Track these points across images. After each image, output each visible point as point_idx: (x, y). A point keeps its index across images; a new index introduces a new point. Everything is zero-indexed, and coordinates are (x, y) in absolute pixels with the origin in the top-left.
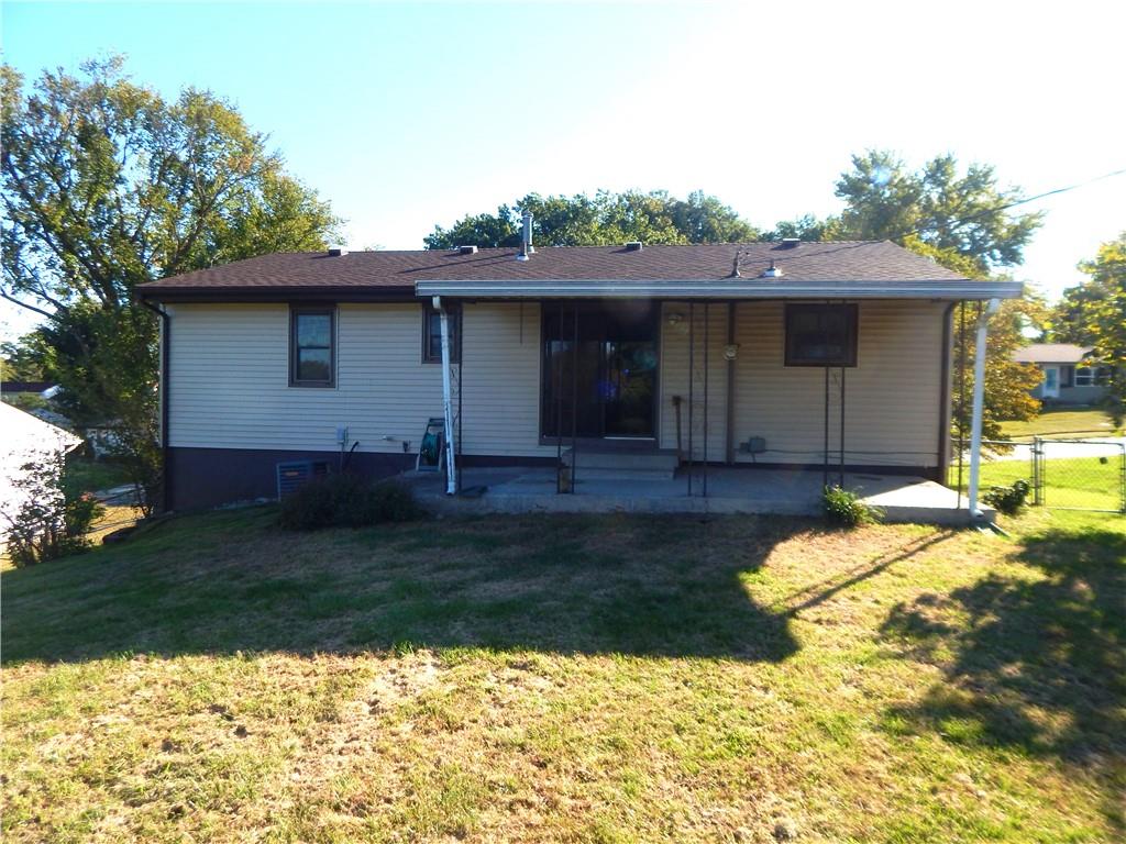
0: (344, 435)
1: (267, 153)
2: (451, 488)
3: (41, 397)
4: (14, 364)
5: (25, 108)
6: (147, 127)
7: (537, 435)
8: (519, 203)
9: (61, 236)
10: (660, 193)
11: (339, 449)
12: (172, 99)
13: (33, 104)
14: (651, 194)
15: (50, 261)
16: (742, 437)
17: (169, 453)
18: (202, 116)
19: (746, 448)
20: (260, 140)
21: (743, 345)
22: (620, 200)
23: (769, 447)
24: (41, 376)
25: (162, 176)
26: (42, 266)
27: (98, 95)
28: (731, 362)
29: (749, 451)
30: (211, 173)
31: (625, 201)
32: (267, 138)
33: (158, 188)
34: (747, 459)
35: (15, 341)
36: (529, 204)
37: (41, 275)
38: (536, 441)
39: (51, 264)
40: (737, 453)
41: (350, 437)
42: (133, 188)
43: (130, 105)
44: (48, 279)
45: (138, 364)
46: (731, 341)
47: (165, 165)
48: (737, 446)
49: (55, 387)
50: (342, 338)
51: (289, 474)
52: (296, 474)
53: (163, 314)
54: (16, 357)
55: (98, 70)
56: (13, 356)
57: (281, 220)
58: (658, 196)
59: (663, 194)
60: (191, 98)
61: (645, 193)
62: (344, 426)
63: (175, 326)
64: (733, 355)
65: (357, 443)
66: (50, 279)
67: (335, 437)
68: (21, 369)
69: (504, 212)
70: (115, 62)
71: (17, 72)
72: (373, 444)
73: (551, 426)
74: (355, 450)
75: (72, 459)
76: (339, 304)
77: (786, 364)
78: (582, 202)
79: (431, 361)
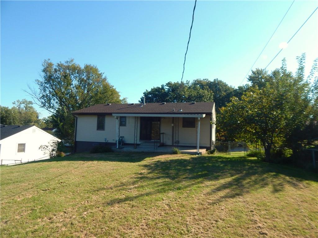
0: (106, 139)
1: (103, 77)
2: (117, 147)
3: (52, 132)
4: (46, 123)
5: (53, 70)
6: (78, 73)
8: (166, 84)
9: (60, 98)
10: (206, 80)
11: (105, 142)
12: (82, 67)
13: (55, 69)
14: (204, 80)
15: (57, 102)
17: (76, 142)
18: (90, 70)
21: (175, 124)
23: (180, 142)
24: (52, 126)
25: (80, 83)
26: (55, 103)
27: (68, 68)
28: (173, 127)
30: (91, 82)
32: (103, 74)
33: (80, 86)
35: (47, 118)
36: (169, 84)
37: (55, 105)
38: (139, 141)
39: (57, 103)
42: (74, 85)
43: (75, 69)
44: (56, 106)
45: (73, 125)
46: (173, 123)
47: (81, 81)
48: (174, 142)
49: (56, 129)
53: (76, 117)
54: (47, 121)
55: (68, 63)
56: (46, 121)
57: (105, 93)
60: (87, 67)
61: (202, 79)
62: (105, 138)
63: (78, 119)
64: (173, 125)
66: (57, 106)
68: (48, 125)
69: (163, 86)
70: (72, 61)
71: (53, 64)
72: (110, 141)
73: (141, 138)
74: (108, 142)
75: (59, 144)
77: (183, 127)
79: (121, 126)
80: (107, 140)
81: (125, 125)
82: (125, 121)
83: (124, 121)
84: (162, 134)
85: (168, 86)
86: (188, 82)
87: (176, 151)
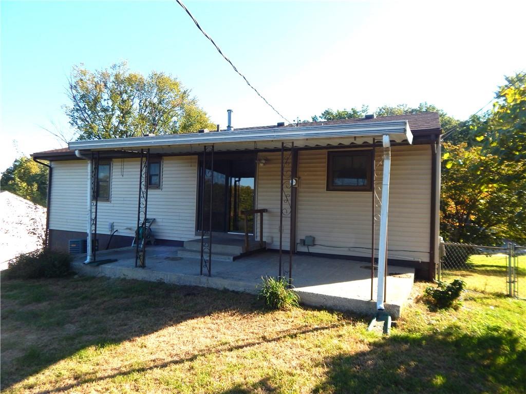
0: (112, 226)
1: (190, 98)
7: (194, 230)
8: (322, 114)
11: (109, 233)
16: (301, 235)
18: (161, 84)
19: (303, 242)
20: (187, 92)
21: (303, 178)
22: (380, 110)
23: (317, 243)
28: (295, 189)
29: (304, 245)
31: (383, 110)
34: (304, 249)
36: (327, 114)
38: (194, 233)
40: (298, 245)
41: (114, 228)
48: (298, 241)
50: (113, 177)
51: (72, 245)
52: (75, 245)
53: (50, 167)
55: (117, 68)
58: (402, 107)
59: (405, 106)
62: (112, 221)
63: (54, 171)
64: (295, 184)
65: (117, 231)
67: (108, 227)
70: (124, 64)
72: (123, 231)
76: (113, 159)
77: (328, 189)
78: (354, 111)
79: (151, 188)
80: (115, 228)
81: (158, 186)
82: (158, 173)
83: (157, 175)
84: (259, 214)
85: (325, 118)
86: (365, 108)
87: (275, 295)
